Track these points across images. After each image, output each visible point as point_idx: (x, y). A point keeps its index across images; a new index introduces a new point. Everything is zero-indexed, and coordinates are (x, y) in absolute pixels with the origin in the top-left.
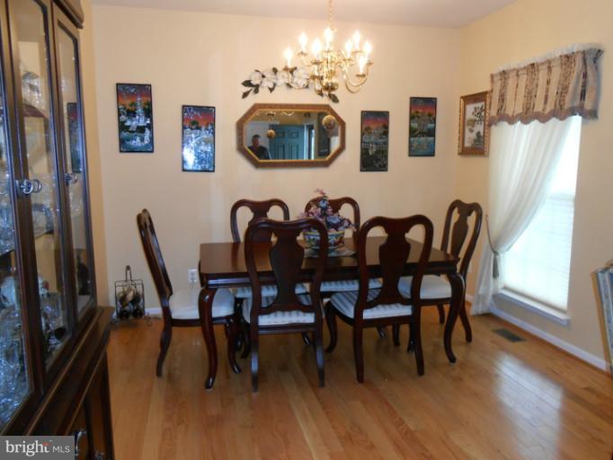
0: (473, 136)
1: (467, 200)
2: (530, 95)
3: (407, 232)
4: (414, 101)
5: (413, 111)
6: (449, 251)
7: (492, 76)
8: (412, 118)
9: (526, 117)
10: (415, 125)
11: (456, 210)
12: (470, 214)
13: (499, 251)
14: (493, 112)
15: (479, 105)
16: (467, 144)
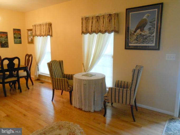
0: (31, 39)
1: (29, 54)
2: (41, 31)
3: (14, 60)
4: (14, 30)
5: (14, 32)
6: (26, 65)
7: (33, 26)
8: (14, 34)
9: (40, 35)
10: (15, 36)
11: (27, 56)
12: (30, 57)
13: (38, 65)
14: (34, 34)
15: (31, 32)
16: (29, 41)
